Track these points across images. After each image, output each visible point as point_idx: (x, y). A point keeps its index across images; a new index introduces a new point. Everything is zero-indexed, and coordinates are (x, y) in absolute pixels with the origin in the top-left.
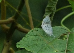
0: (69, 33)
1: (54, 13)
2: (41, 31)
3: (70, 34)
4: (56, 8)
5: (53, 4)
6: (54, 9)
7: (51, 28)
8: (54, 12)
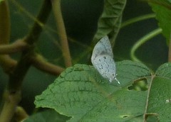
0: (153, 76)
1: (117, 31)
2: (90, 71)
3: (154, 78)
4: (120, 21)
5: (116, 12)
6: (118, 23)
7: (113, 64)
8: (117, 28)
